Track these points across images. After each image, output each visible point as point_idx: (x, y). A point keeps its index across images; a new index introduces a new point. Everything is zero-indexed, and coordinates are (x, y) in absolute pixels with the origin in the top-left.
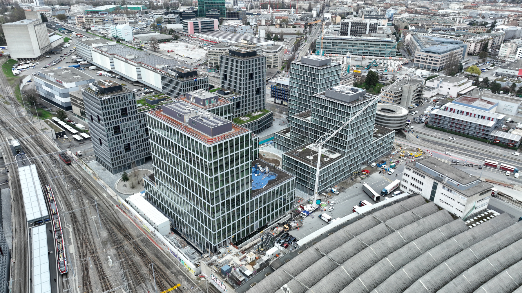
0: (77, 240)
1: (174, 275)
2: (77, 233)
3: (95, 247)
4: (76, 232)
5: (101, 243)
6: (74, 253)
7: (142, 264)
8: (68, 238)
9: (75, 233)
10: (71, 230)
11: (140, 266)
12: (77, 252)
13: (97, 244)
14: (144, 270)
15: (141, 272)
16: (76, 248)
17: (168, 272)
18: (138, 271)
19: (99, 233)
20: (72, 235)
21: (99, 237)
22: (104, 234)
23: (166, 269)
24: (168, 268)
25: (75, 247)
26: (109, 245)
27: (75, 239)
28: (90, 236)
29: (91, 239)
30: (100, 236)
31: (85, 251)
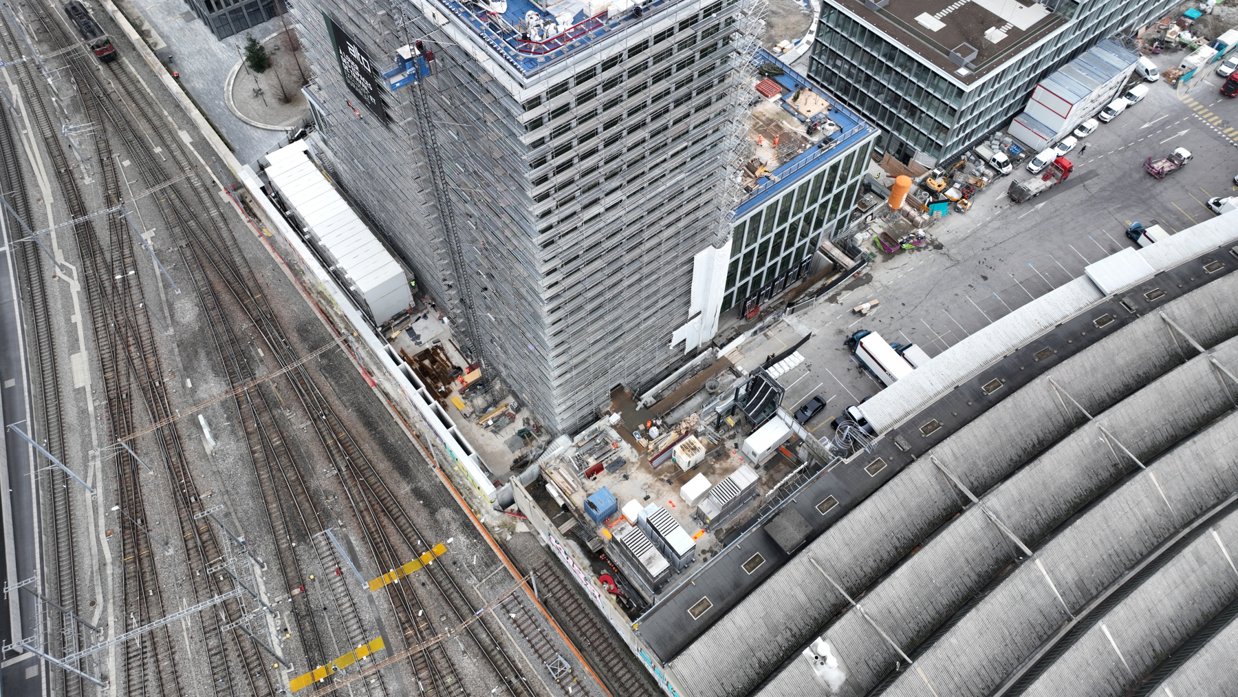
0: (96, 331)
1: (425, 505)
2: (96, 302)
3: (158, 363)
4: (95, 295)
5: (176, 350)
6: (88, 389)
7: (315, 449)
8: (68, 320)
9: (90, 300)
10: (76, 287)
11: (310, 456)
12: (101, 384)
13: (163, 351)
14: (324, 476)
15: (313, 484)
16: (97, 364)
17: (404, 489)
18: (302, 480)
19: (171, 306)
20: (82, 309)
21: (169, 321)
22: (188, 311)
23: (396, 475)
24: (404, 471)
25: (91, 360)
26: (203, 362)
27: (90, 326)
28: (141, 319)
29: (144, 328)
30: (172, 316)
31: (124, 383)
